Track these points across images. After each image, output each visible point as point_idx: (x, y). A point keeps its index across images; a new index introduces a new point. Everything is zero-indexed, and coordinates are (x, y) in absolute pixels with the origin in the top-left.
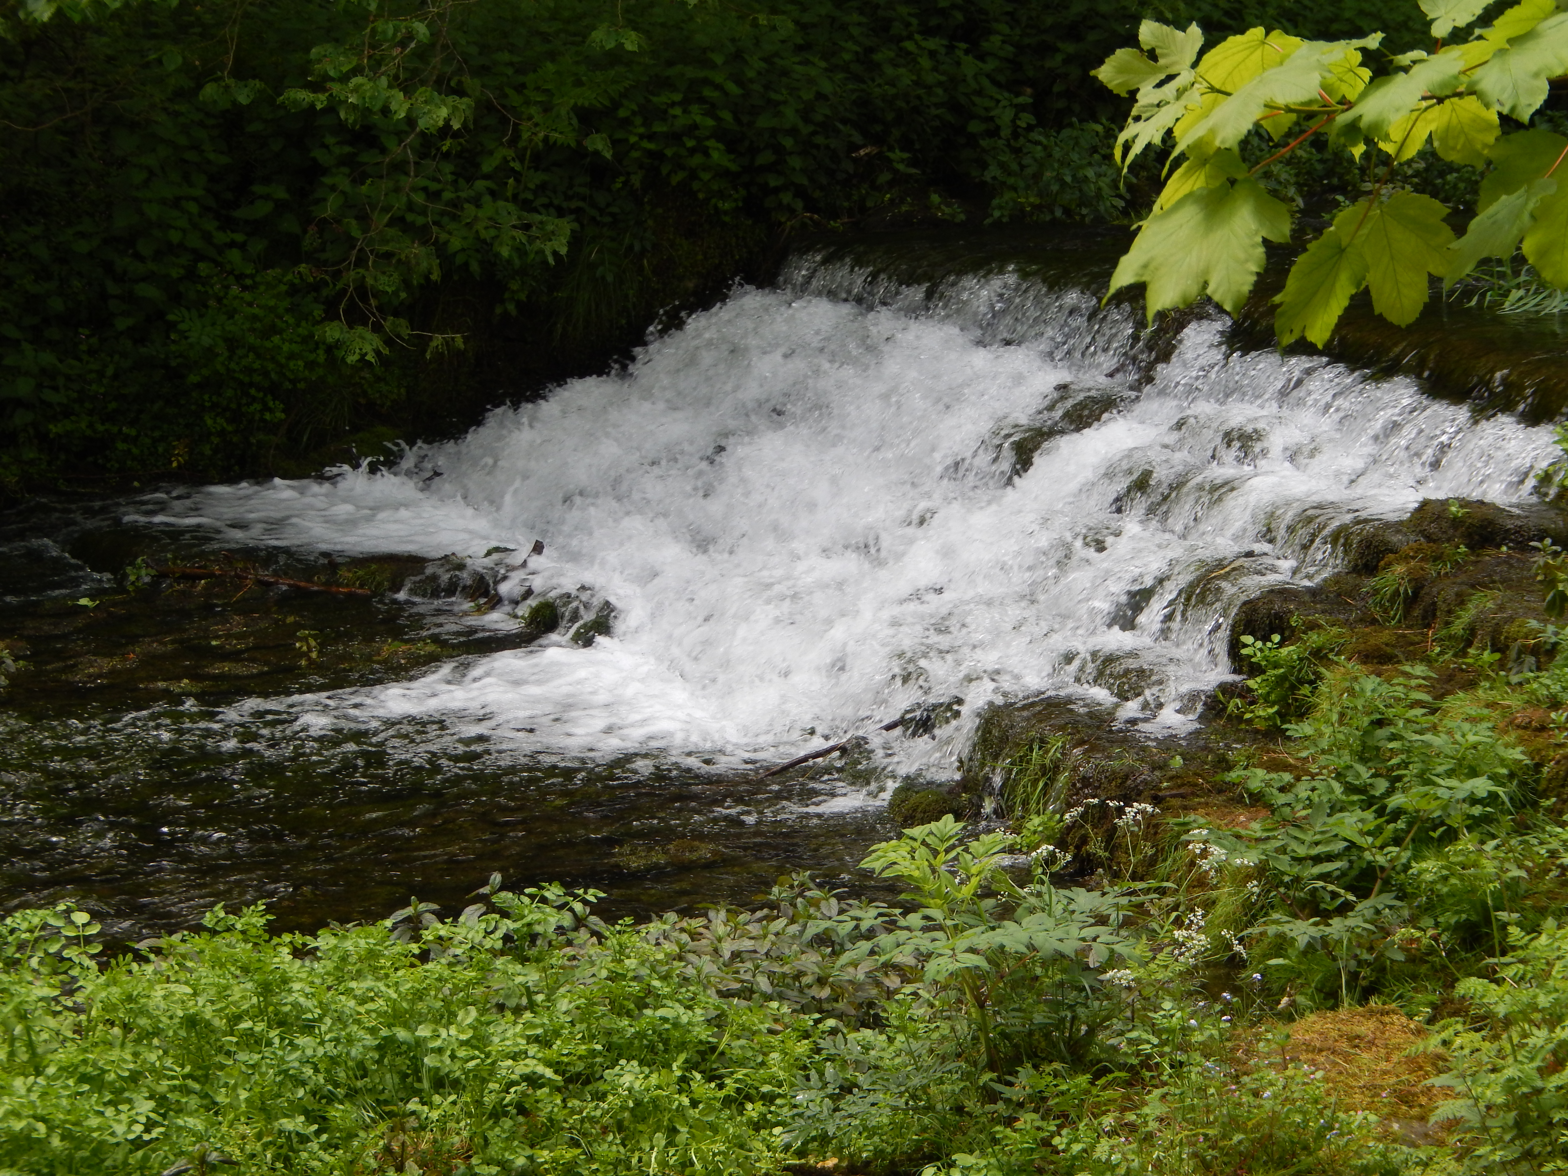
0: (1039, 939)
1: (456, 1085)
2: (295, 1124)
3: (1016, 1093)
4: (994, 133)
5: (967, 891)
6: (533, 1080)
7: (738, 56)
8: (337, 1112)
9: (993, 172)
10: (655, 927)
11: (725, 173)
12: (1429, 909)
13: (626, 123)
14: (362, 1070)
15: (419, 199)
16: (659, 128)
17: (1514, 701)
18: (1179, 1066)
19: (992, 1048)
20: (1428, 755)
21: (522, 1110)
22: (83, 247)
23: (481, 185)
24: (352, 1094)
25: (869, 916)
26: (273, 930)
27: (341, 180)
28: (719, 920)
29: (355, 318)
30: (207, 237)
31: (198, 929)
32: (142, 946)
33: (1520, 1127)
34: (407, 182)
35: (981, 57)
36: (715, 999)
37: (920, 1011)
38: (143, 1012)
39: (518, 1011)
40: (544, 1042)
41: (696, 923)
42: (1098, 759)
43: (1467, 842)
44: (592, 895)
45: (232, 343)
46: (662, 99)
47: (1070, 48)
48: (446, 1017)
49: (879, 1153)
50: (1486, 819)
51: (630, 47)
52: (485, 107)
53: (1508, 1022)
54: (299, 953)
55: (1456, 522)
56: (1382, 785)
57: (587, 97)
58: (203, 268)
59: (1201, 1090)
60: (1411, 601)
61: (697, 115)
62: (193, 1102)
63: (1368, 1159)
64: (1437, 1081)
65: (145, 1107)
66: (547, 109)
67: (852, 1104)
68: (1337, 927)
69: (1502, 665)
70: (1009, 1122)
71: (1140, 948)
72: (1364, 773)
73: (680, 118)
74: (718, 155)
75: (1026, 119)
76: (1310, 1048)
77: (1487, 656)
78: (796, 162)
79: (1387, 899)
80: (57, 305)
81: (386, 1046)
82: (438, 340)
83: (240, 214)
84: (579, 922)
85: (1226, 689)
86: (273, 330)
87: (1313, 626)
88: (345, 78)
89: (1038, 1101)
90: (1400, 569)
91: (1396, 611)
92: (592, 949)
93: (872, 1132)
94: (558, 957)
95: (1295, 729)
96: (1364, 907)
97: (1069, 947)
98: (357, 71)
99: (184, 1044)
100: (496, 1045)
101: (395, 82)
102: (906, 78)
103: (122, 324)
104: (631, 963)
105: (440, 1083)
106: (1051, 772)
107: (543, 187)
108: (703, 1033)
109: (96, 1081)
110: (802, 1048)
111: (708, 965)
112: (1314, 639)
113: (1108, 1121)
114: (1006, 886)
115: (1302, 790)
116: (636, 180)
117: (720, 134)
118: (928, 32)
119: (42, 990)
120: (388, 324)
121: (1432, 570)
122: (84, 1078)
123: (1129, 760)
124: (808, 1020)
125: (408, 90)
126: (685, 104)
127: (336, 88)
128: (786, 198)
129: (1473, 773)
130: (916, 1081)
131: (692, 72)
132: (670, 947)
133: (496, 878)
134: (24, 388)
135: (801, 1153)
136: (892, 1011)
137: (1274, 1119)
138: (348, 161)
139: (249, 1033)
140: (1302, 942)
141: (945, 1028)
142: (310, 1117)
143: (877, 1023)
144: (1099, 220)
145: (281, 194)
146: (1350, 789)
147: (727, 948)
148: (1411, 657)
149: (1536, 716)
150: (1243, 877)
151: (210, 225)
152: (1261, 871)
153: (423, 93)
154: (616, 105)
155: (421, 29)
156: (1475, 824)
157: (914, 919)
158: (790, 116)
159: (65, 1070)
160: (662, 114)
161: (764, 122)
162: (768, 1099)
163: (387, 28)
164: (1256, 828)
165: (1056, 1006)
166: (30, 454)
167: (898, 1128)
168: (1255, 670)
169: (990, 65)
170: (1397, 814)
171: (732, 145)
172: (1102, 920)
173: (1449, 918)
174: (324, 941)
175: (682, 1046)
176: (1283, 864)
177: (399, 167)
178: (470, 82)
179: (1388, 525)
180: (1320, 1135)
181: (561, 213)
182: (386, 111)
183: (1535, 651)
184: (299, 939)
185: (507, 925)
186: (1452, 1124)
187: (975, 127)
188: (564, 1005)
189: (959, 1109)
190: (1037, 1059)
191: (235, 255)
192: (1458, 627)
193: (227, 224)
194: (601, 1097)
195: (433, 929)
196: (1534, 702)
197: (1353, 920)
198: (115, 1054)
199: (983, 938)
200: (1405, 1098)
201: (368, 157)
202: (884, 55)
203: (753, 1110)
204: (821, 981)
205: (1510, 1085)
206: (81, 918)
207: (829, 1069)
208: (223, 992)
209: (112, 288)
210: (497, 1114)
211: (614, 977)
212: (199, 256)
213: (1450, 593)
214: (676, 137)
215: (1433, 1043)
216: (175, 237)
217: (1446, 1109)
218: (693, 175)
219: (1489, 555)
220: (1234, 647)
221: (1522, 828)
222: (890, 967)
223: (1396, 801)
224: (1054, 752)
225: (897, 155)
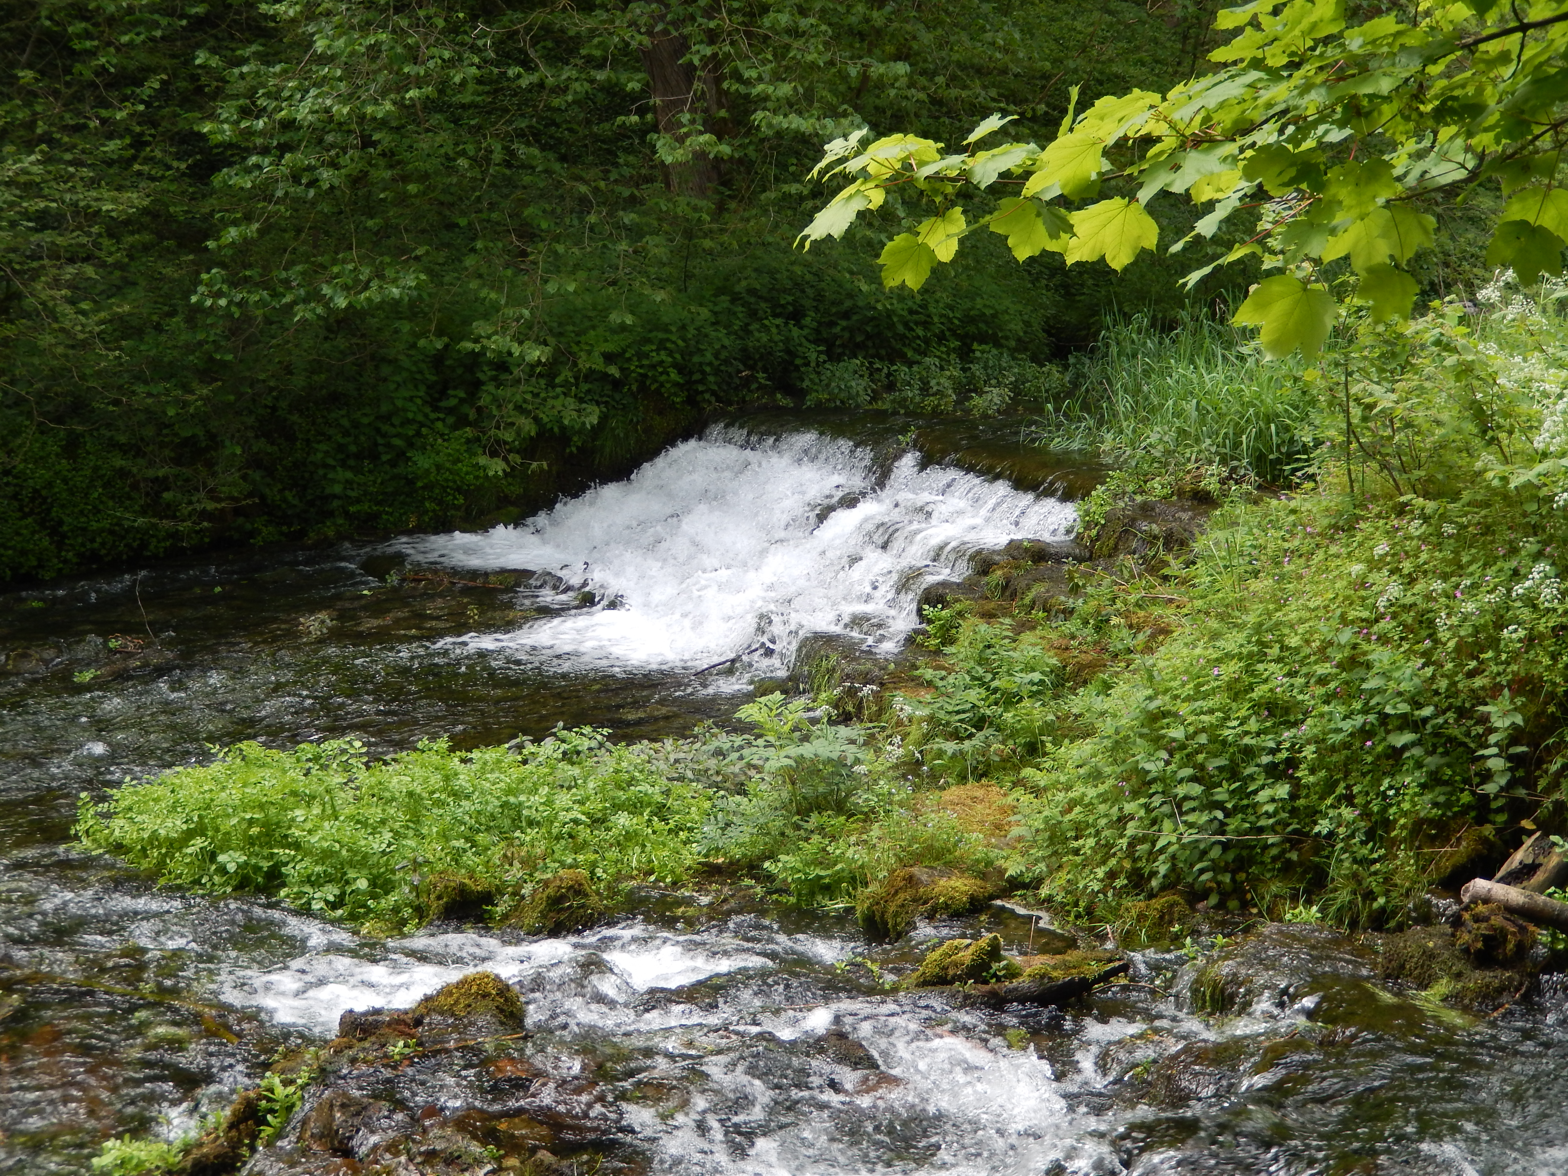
0: (820, 751)
1: (538, 824)
2: (460, 843)
3: (810, 826)
4: (807, 364)
5: (786, 728)
6: (576, 822)
7: (683, 327)
8: (480, 838)
9: (806, 383)
10: (637, 747)
11: (677, 384)
12: (1011, 736)
13: (629, 360)
14: (493, 817)
15: (528, 397)
16: (645, 362)
17: (1053, 636)
18: (887, 812)
19: (798, 804)
20: (1011, 662)
21: (571, 836)
22: (365, 421)
23: (559, 390)
24: (488, 829)
25: (738, 740)
26: (452, 750)
27: (490, 387)
28: (669, 743)
29: (494, 454)
30: (426, 416)
31: (416, 749)
32: (388, 758)
33: (1052, 840)
34: (522, 388)
35: (801, 328)
36: (665, 781)
37: (763, 787)
38: (387, 789)
39: (569, 788)
40: (581, 803)
41: (657, 745)
42: (854, 665)
43: (1026, 703)
44: (605, 731)
45: (439, 467)
46: (646, 348)
47: (844, 323)
48: (534, 791)
49: (744, 855)
50: (1039, 692)
51: (629, 322)
52: (557, 351)
53: (1045, 789)
54: (464, 761)
55: (1026, 550)
56: (989, 676)
57: (609, 347)
58: (424, 431)
59: (898, 823)
60: (1005, 588)
61: (663, 355)
62: (411, 833)
63: (979, 856)
64: (1012, 818)
65: (388, 836)
66: (589, 353)
67: (731, 832)
68: (967, 745)
69: (1048, 618)
70: (807, 839)
71: (870, 755)
72: (980, 671)
73: (655, 357)
74: (674, 375)
75: (823, 357)
76: (952, 803)
77: (1041, 614)
78: (711, 379)
79: (991, 731)
80: (353, 448)
81: (505, 805)
82: (535, 465)
83: (443, 404)
84: (601, 745)
85: (916, 632)
86: (458, 460)
87: (957, 600)
88: (489, 337)
89: (821, 829)
90: (999, 573)
91: (998, 593)
92: (606, 757)
93: (741, 845)
94: (590, 762)
95: (947, 650)
96: (980, 735)
97: (835, 756)
98: (496, 333)
99: (407, 805)
100: (557, 805)
101: (514, 338)
102: (765, 338)
103: (385, 458)
104: (624, 764)
105: (531, 823)
106: (831, 671)
107: (589, 391)
108: (660, 799)
109: (365, 824)
110: (707, 805)
111: (662, 765)
112: (958, 606)
113: (853, 839)
114: (806, 726)
115: (951, 679)
116: (634, 388)
117: (675, 365)
118: (775, 316)
119: (339, 779)
120: (510, 457)
121: (1015, 573)
122: (358, 822)
123: (869, 665)
124: (711, 792)
125: (521, 343)
126: (658, 350)
127: (485, 342)
128: (707, 396)
129: (1033, 670)
130: (762, 820)
131: (661, 335)
132: (644, 757)
133: (561, 724)
134: (337, 489)
135: (706, 856)
136: (750, 787)
137: (933, 837)
138: (494, 379)
139: (439, 800)
140: (950, 752)
141: (776, 795)
142: (467, 840)
143: (745, 793)
144: (858, 406)
145: (462, 394)
146: (974, 678)
147: (672, 758)
148: (1004, 615)
149: (1064, 642)
150: (921, 720)
151: (427, 410)
152: (931, 719)
153: (527, 344)
154: (624, 351)
155: (526, 313)
156: (1033, 695)
157: (761, 742)
158: (709, 356)
159: (350, 818)
160: (647, 356)
161: (696, 359)
162: (691, 830)
163: (510, 312)
164: (928, 698)
165: (829, 784)
166: (340, 521)
167: (753, 844)
168: (930, 622)
169: (806, 332)
170: (996, 690)
171: (681, 370)
172: (853, 742)
173: (1021, 740)
174: (475, 754)
175: (649, 804)
176: (941, 715)
177: (519, 381)
178: (551, 340)
179: (994, 552)
180: (956, 845)
181: (598, 403)
182: (510, 354)
183: (1064, 611)
184: (464, 754)
185: (564, 746)
186: (1020, 839)
187: (798, 361)
188: (591, 785)
189: (783, 834)
190: (820, 809)
191: (439, 425)
192: (1027, 600)
193: (436, 409)
194: (608, 829)
195: (530, 748)
196: (1063, 636)
197: (975, 741)
198: (373, 810)
199: (794, 751)
200: (998, 827)
201: (504, 376)
202: (754, 326)
203: (683, 835)
204: (718, 773)
205: (1046, 820)
206: (357, 744)
207: (720, 815)
208: (426, 780)
209: (380, 441)
210: (559, 837)
211: (617, 771)
212: (422, 425)
213: (1023, 584)
214: (653, 367)
215: (1010, 800)
216: (410, 415)
217: (1015, 831)
218: (662, 385)
219: (1042, 566)
220: (920, 611)
221: (1056, 697)
222: (750, 766)
223: (995, 684)
224: (833, 662)
225: (761, 375)
